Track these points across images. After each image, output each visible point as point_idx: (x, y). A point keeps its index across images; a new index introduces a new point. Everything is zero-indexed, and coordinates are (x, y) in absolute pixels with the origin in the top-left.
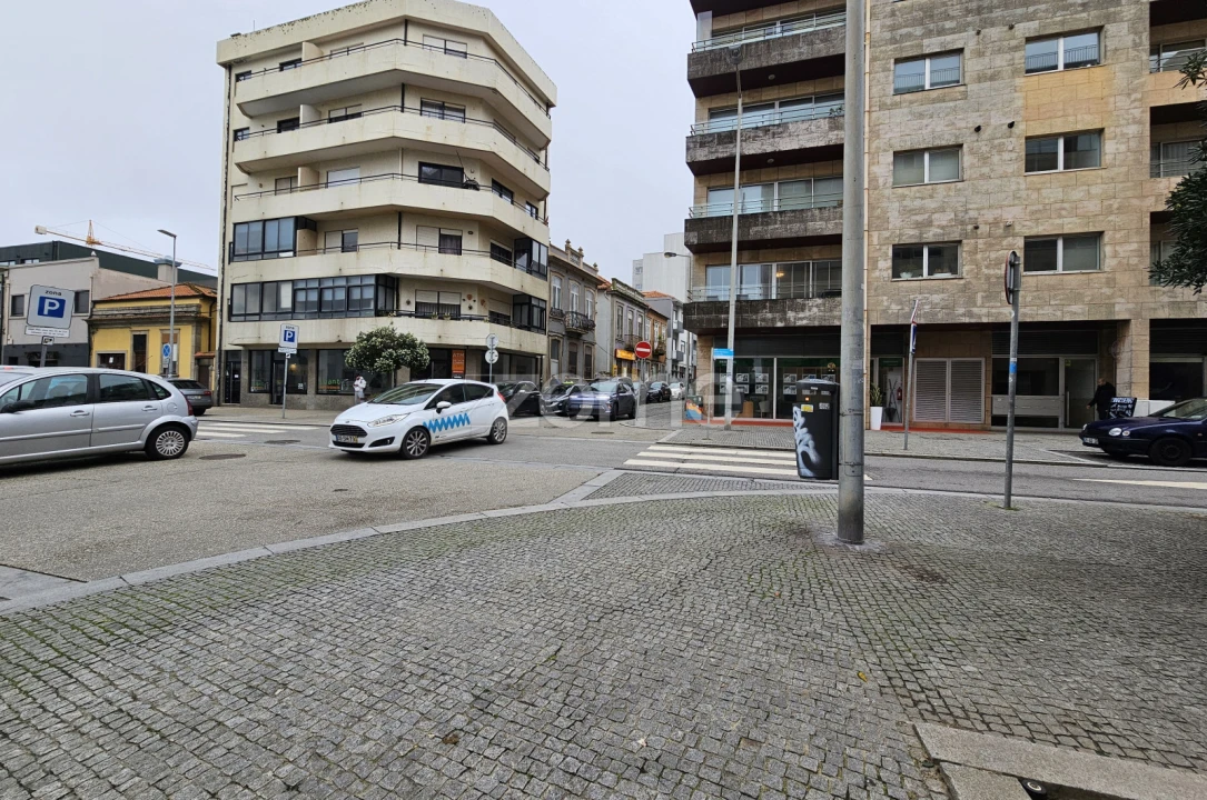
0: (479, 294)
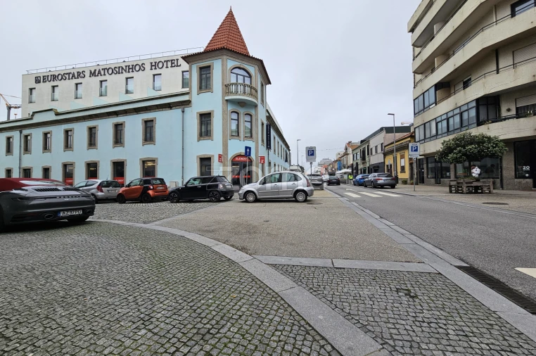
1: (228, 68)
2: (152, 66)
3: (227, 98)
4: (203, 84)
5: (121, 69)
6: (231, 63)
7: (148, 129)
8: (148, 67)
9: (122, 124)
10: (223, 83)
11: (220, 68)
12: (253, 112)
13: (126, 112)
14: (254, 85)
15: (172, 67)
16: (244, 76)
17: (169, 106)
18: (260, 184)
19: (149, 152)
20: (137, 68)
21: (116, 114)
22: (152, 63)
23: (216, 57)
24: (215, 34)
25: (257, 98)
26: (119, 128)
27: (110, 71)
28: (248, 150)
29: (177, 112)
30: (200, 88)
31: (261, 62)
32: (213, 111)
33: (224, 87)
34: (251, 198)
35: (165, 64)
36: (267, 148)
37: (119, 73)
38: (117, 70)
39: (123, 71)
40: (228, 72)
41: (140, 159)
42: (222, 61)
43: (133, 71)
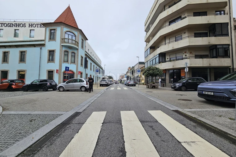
0: (189, 51)
1: (64, 31)
2: (29, 25)
3: (62, 44)
4: (52, 37)
5: (12, 25)
6: (65, 29)
7: (23, 56)
8: (27, 25)
9: (8, 52)
10: (61, 38)
11: (59, 31)
12: (76, 52)
13: (10, 46)
14: (77, 40)
15: (40, 27)
16: (72, 36)
17: (34, 46)
18: (66, 83)
19: (22, 67)
20: (21, 25)
21: (5, 47)
22: (29, 24)
23: (58, 26)
24: (60, 16)
25: (78, 46)
26: (6, 54)
27: (5, 25)
28: (67, 68)
29: (38, 49)
30: (50, 39)
31: (81, 30)
32: (56, 50)
33: (61, 39)
34: (61, 90)
35: (37, 25)
36: (85, 68)
37: (11, 27)
38: (10, 25)
39: (13, 26)
40: (64, 33)
41: (17, 70)
42: (61, 28)
43: (19, 27)
